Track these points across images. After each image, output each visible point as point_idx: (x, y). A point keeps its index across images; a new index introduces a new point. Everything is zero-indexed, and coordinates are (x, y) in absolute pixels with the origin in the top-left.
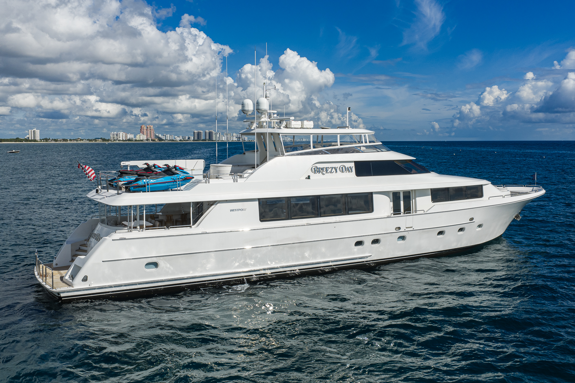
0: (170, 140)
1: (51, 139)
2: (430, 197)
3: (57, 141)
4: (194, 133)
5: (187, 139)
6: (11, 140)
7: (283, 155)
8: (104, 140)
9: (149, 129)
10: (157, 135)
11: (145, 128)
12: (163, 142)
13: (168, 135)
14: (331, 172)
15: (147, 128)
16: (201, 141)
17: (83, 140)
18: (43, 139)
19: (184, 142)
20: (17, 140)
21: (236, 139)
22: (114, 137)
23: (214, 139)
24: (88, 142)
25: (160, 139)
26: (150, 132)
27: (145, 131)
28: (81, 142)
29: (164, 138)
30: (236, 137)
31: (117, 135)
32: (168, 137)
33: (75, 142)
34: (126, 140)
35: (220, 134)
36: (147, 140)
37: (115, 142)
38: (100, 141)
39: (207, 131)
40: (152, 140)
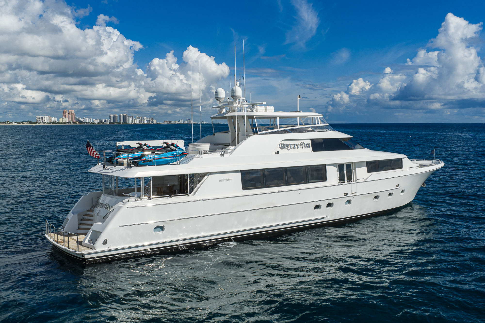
0: (89, 123)
4: (110, 116)
5: (104, 122)
7: (258, 134)
8: (31, 122)
9: (70, 113)
10: (78, 118)
11: (67, 112)
12: (83, 124)
13: (87, 118)
14: (294, 148)
15: (69, 112)
16: (116, 124)
17: (11, 123)
19: (102, 124)
21: (147, 122)
22: (39, 120)
23: (127, 122)
24: (16, 124)
25: (80, 122)
26: (72, 116)
27: (67, 115)
28: (10, 124)
29: (83, 121)
30: (147, 120)
31: (42, 118)
32: (87, 120)
33: (5, 124)
34: (50, 123)
35: (132, 117)
36: (69, 122)
37: (40, 124)
38: (27, 124)
39: (121, 115)
40: (73, 123)
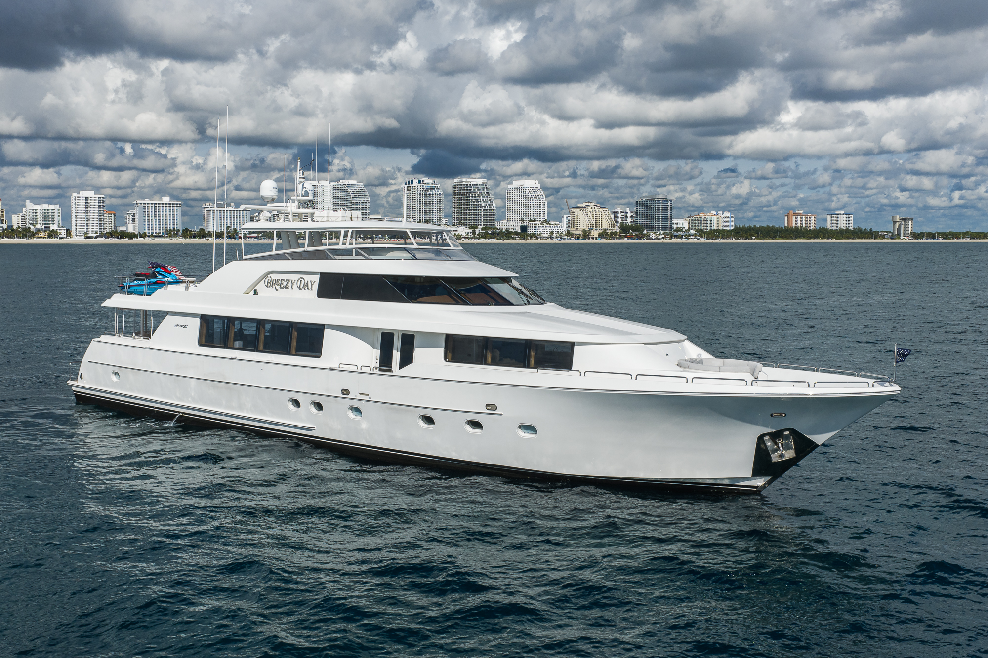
2: (442, 351)
7: (241, 259)
14: (286, 287)
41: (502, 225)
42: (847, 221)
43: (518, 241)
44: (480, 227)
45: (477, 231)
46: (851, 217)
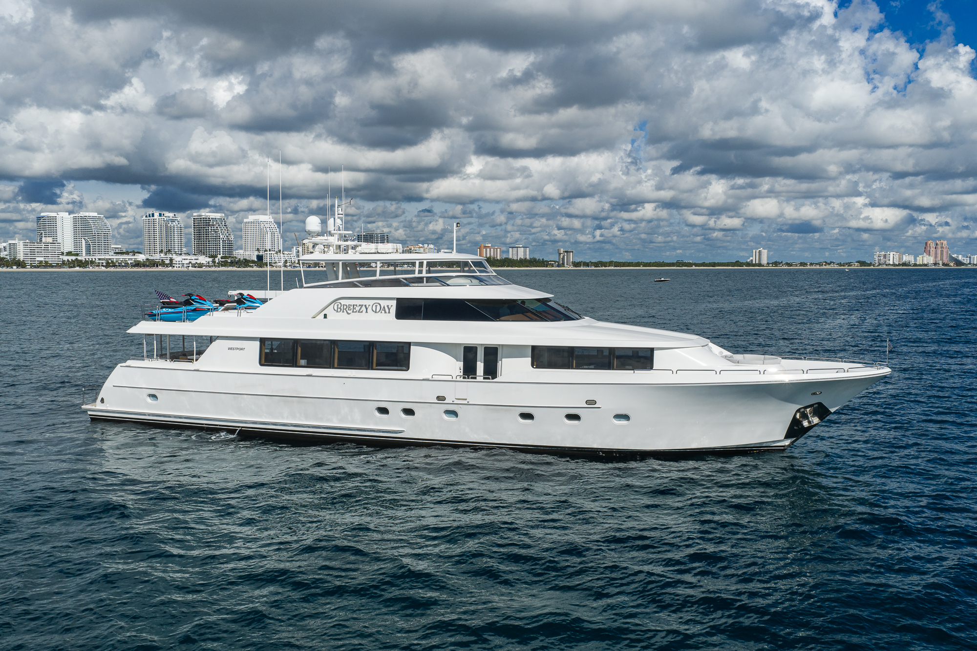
1: (784, 262)
2: (529, 360)
3: (791, 266)
6: (728, 264)
7: (301, 287)
8: (863, 263)
9: (939, 246)
10: (954, 255)
11: (933, 245)
12: (963, 267)
14: (360, 311)
15: (937, 244)
17: (829, 264)
18: (772, 264)
20: (737, 264)
22: (879, 260)
24: (836, 267)
25: (958, 263)
26: (942, 252)
27: (933, 250)
28: (828, 267)
29: (966, 261)
31: (885, 256)
33: (818, 267)
34: (899, 265)
36: (935, 264)
37: (880, 267)
38: (856, 266)
40: (944, 264)
41: (240, 254)
42: (525, 252)
43: (255, 269)
44: (219, 256)
45: (217, 260)
46: (528, 250)
